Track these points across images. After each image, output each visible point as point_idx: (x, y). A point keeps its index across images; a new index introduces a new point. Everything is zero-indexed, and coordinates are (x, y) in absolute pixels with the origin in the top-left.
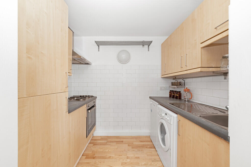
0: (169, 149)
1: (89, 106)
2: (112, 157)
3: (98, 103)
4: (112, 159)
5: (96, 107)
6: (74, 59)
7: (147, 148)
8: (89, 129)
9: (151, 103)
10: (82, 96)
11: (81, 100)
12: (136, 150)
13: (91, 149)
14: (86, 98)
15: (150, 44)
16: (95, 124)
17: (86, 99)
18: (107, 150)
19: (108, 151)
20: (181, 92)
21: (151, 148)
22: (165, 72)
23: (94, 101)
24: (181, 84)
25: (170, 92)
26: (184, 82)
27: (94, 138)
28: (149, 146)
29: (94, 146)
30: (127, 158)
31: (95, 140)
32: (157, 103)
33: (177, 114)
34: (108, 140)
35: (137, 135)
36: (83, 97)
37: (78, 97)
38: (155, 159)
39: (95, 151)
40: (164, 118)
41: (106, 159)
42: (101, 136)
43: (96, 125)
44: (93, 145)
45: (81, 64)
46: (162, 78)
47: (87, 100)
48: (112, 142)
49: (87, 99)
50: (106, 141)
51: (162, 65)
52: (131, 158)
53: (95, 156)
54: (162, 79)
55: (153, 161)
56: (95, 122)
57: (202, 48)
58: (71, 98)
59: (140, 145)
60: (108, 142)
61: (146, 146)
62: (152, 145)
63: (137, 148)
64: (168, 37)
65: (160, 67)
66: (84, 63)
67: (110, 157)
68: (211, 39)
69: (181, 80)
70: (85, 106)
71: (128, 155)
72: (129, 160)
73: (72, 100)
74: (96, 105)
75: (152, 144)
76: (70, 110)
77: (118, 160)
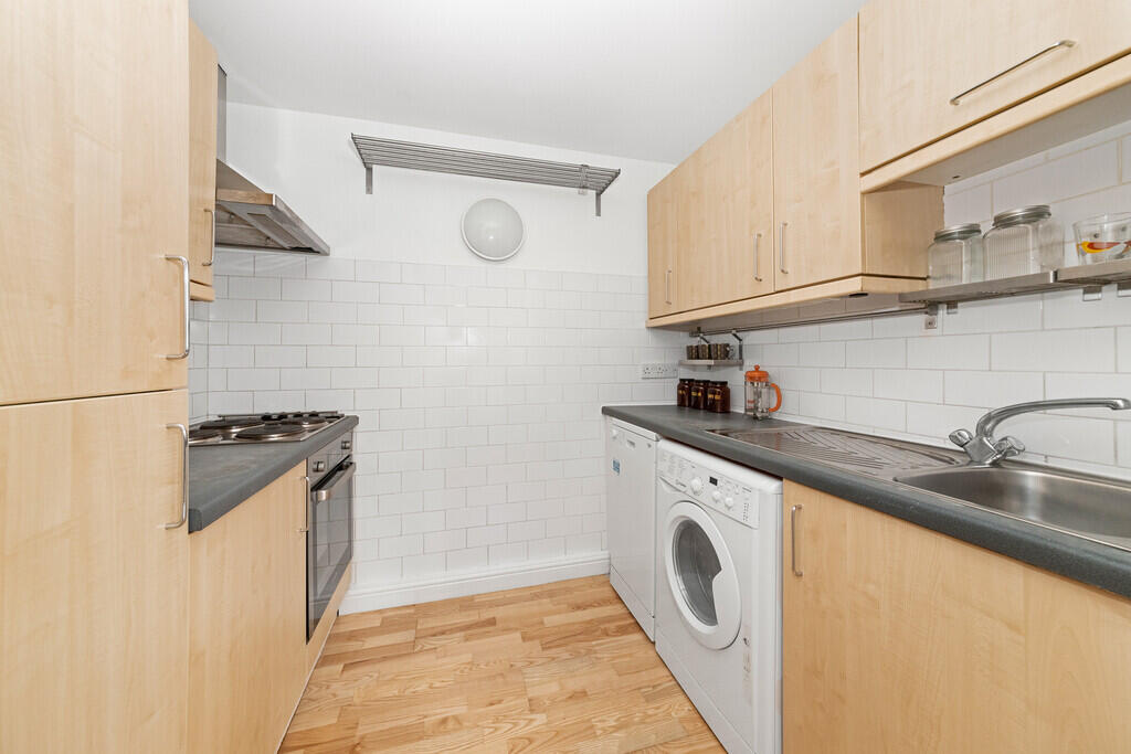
0: (740, 638)
1: (321, 466)
2: (456, 718)
3: (363, 448)
4: (455, 730)
5: (354, 470)
6: (226, 214)
7: (606, 633)
8: (320, 591)
9: (615, 432)
10: (274, 417)
11: (275, 437)
12: (566, 655)
13: (335, 695)
14: (300, 424)
15: (608, 185)
16: (348, 556)
17: (302, 431)
18: (422, 687)
19: (431, 687)
20: (728, 386)
21: (622, 631)
22: (669, 303)
23: (345, 437)
24: (730, 354)
25: (679, 386)
26: (741, 347)
27: (343, 629)
28: (612, 626)
29: (346, 675)
30: (532, 711)
31: (352, 636)
32: (653, 435)
33: (780, 478)
34: (419, 627)
35: (551, 581)
36: (287, 423)
37: (250, 424)
38: (654, 687)
39: (356, 701)
40: (702, 498)
41: (420, 738)
42: (380, 611)
43: (354, 559)
44: (342, 666)
45: (267, 245)
46: (648, 328)
47: (308, 435)
48: (443, 633)
49: (308, 433)
50: (408, 636)
51: (649, 276)
52: (548, 702)
53: (362, 738)
54: (649, 335)
55: (649, 698)
56: (350, 541)
57: (863, 194)
58: (207, 432)
59: (574, 624)
60: (422, 637)
61: (602, 627)
62: (625, 619)
63: (565, 645)
64: (675, 167)
65: (641, 286)
66: (286, 246)
67: (444, 721)
68: (916, 153)
69: (728, 339)
70: (301, 468)
71: (532, 693)
72: (540, 719)
73: (210, 441)
74: (355, 459)
75: (624, 611)
76: (201, 509)
77: (487, 731)
